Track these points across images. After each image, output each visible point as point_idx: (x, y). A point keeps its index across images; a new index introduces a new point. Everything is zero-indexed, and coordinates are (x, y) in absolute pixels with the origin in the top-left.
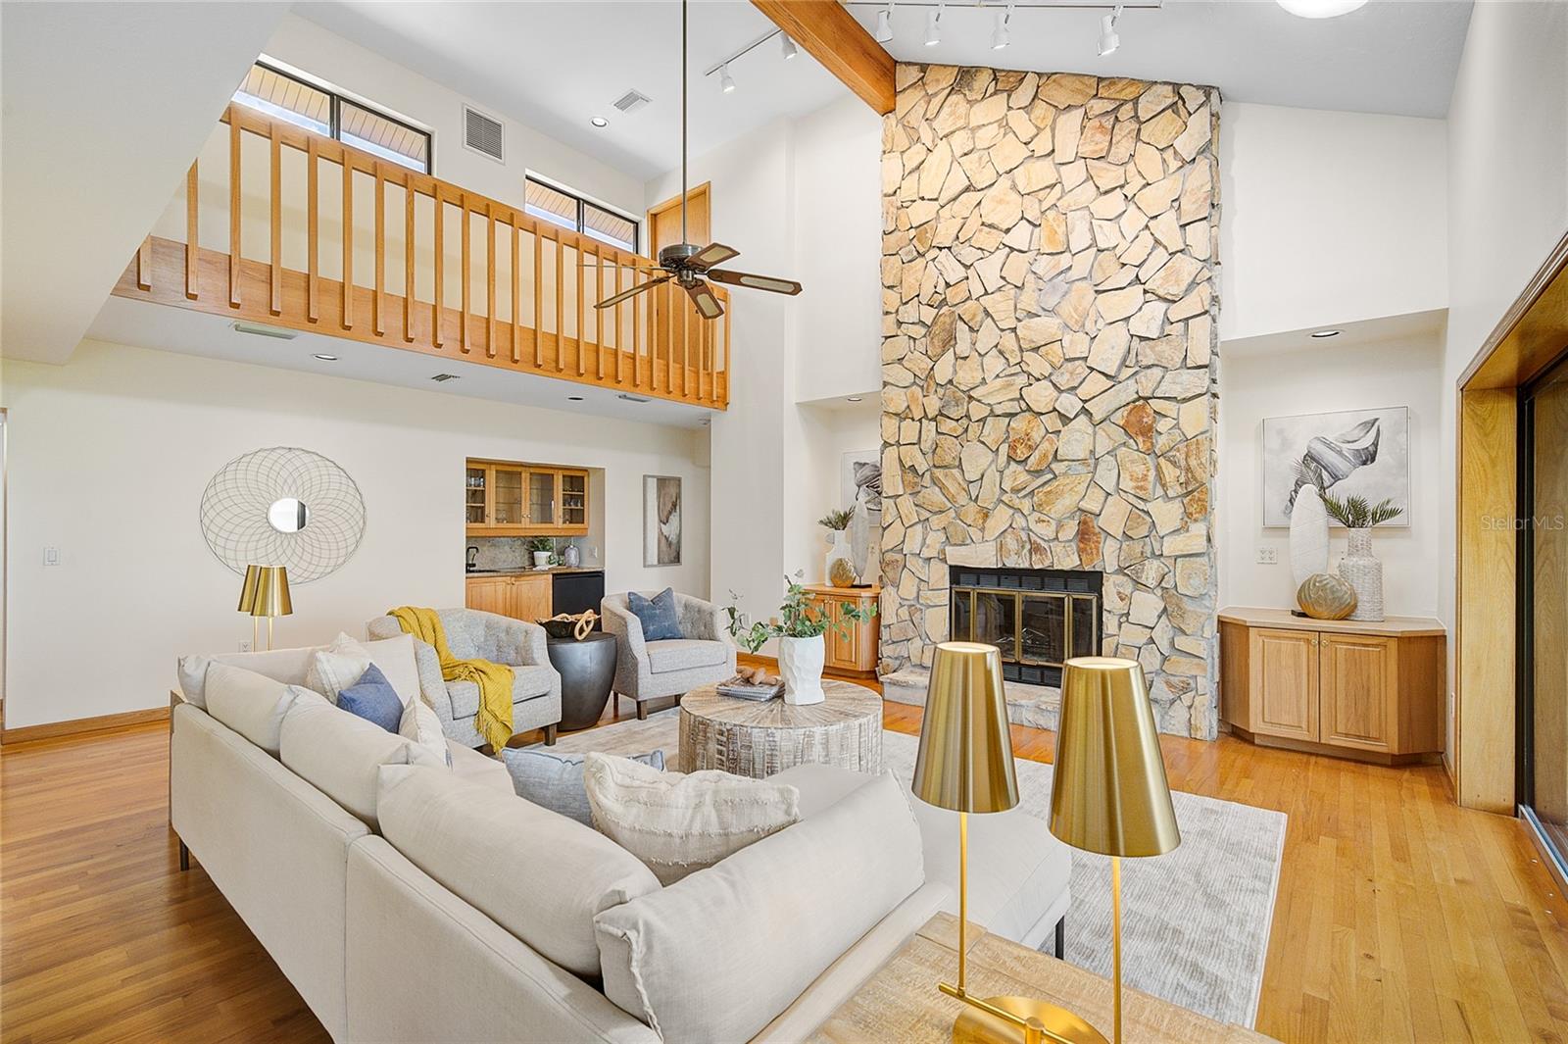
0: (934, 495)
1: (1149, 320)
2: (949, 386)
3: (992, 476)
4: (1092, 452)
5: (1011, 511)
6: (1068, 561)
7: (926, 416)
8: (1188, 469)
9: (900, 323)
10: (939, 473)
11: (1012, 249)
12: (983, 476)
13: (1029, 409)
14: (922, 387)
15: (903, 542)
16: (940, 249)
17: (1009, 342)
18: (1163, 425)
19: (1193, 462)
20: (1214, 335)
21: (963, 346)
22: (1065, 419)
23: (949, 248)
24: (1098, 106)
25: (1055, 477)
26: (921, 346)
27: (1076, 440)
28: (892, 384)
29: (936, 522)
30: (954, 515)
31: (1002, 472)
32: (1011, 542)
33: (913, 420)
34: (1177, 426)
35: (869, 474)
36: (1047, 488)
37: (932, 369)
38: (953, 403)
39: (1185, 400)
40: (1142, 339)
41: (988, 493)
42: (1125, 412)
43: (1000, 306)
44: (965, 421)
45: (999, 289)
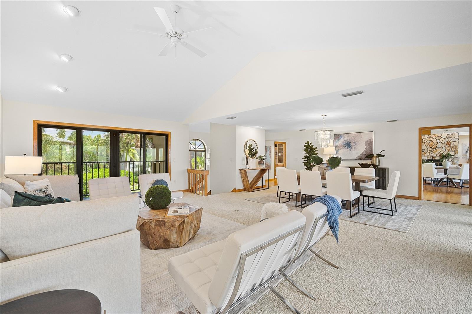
3: (426, 149)
4: (442, 147)
5: (429, 153)
6: (438, 158)
13: (432, 141)
18: (452, 144)
19: (456, 148)
20: (459, 135)
22: (438, 143)
25: (436, 149)
27: (439, 145)
31: (428, 149)
32: (429, 156)
34: (454, 144)
36: (435, 151)
39: (455, 142)
42: (446, 142)
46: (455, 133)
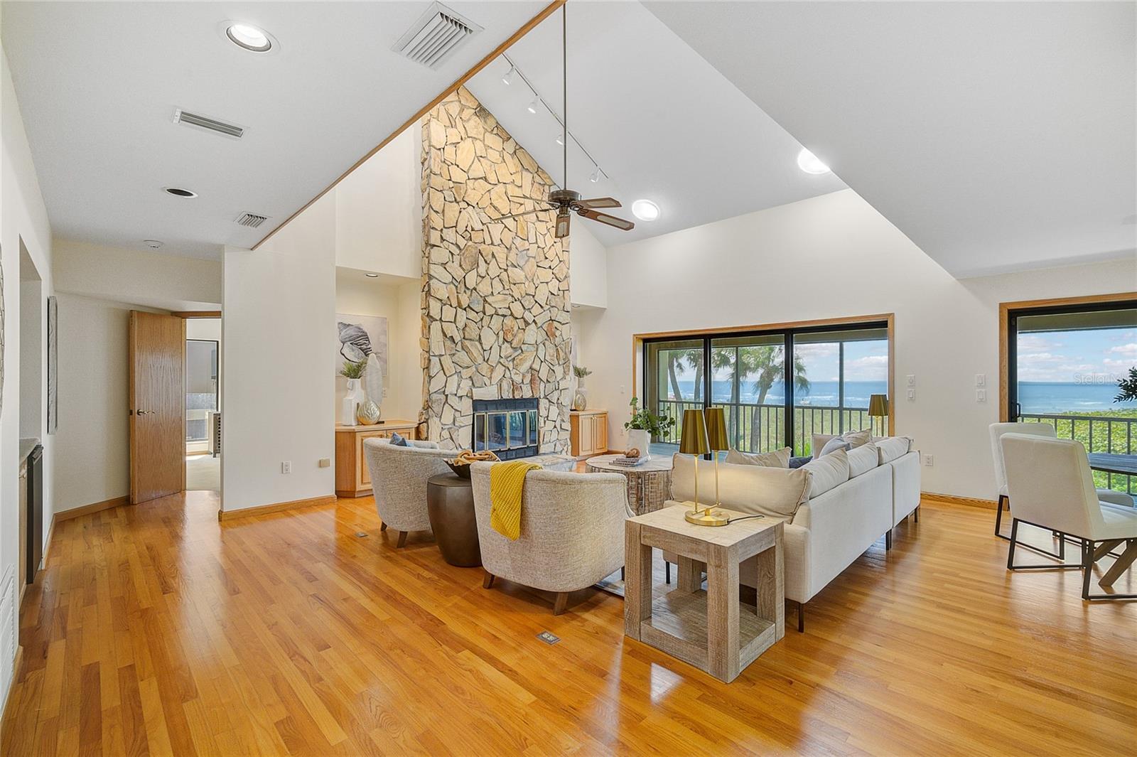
0: (462, 357)
1: (554, 285)
2: (474, 291)
3: (495, 350)
4: (536, 342)
5: (504, 368)
6: (527, 394)
7: (460, 305)
8: (566, 353)
9: (442, 239)
10: (467, 343)
11: (506, 227)
12: (491, 347)
13: (512, 314)
14: (457, 287)
15: (445, 386)
16: (468, 204)
17: (504, 275)
18: (558, 333)
21: (482, 270)
22: (527, 324)
23: (474, 207)
24: (538, 179)
25: (522, 352)
26: (456, 258)
27: (532, 335)
28: (436, 279)
29: (464, 372)
30: (475, 369)
31: (501, 347)
32: (505, 385)
33: (451, 306)
34: (561, 335)
35: (353, 334)
36: (520, 357)
37: (464, 277)
38: (476, 302)
39: (563, 324)
40: (552, 294)
41: (494, 358)
42: (546, 325)
43: (501, 253)
44: (481, 314)
45: (499, 245)
46: (564, 291)
